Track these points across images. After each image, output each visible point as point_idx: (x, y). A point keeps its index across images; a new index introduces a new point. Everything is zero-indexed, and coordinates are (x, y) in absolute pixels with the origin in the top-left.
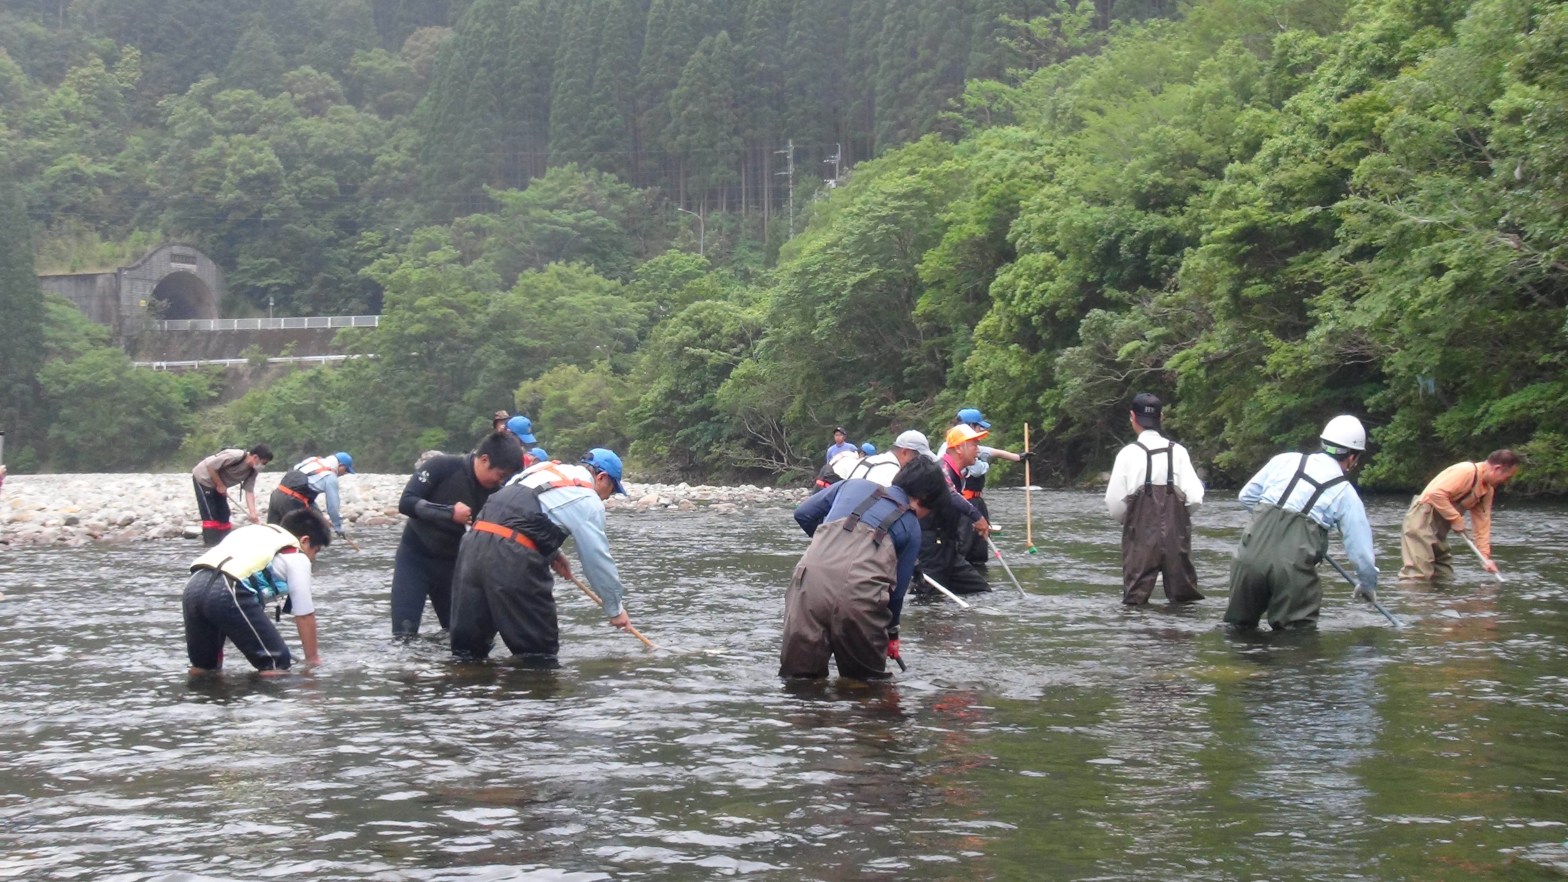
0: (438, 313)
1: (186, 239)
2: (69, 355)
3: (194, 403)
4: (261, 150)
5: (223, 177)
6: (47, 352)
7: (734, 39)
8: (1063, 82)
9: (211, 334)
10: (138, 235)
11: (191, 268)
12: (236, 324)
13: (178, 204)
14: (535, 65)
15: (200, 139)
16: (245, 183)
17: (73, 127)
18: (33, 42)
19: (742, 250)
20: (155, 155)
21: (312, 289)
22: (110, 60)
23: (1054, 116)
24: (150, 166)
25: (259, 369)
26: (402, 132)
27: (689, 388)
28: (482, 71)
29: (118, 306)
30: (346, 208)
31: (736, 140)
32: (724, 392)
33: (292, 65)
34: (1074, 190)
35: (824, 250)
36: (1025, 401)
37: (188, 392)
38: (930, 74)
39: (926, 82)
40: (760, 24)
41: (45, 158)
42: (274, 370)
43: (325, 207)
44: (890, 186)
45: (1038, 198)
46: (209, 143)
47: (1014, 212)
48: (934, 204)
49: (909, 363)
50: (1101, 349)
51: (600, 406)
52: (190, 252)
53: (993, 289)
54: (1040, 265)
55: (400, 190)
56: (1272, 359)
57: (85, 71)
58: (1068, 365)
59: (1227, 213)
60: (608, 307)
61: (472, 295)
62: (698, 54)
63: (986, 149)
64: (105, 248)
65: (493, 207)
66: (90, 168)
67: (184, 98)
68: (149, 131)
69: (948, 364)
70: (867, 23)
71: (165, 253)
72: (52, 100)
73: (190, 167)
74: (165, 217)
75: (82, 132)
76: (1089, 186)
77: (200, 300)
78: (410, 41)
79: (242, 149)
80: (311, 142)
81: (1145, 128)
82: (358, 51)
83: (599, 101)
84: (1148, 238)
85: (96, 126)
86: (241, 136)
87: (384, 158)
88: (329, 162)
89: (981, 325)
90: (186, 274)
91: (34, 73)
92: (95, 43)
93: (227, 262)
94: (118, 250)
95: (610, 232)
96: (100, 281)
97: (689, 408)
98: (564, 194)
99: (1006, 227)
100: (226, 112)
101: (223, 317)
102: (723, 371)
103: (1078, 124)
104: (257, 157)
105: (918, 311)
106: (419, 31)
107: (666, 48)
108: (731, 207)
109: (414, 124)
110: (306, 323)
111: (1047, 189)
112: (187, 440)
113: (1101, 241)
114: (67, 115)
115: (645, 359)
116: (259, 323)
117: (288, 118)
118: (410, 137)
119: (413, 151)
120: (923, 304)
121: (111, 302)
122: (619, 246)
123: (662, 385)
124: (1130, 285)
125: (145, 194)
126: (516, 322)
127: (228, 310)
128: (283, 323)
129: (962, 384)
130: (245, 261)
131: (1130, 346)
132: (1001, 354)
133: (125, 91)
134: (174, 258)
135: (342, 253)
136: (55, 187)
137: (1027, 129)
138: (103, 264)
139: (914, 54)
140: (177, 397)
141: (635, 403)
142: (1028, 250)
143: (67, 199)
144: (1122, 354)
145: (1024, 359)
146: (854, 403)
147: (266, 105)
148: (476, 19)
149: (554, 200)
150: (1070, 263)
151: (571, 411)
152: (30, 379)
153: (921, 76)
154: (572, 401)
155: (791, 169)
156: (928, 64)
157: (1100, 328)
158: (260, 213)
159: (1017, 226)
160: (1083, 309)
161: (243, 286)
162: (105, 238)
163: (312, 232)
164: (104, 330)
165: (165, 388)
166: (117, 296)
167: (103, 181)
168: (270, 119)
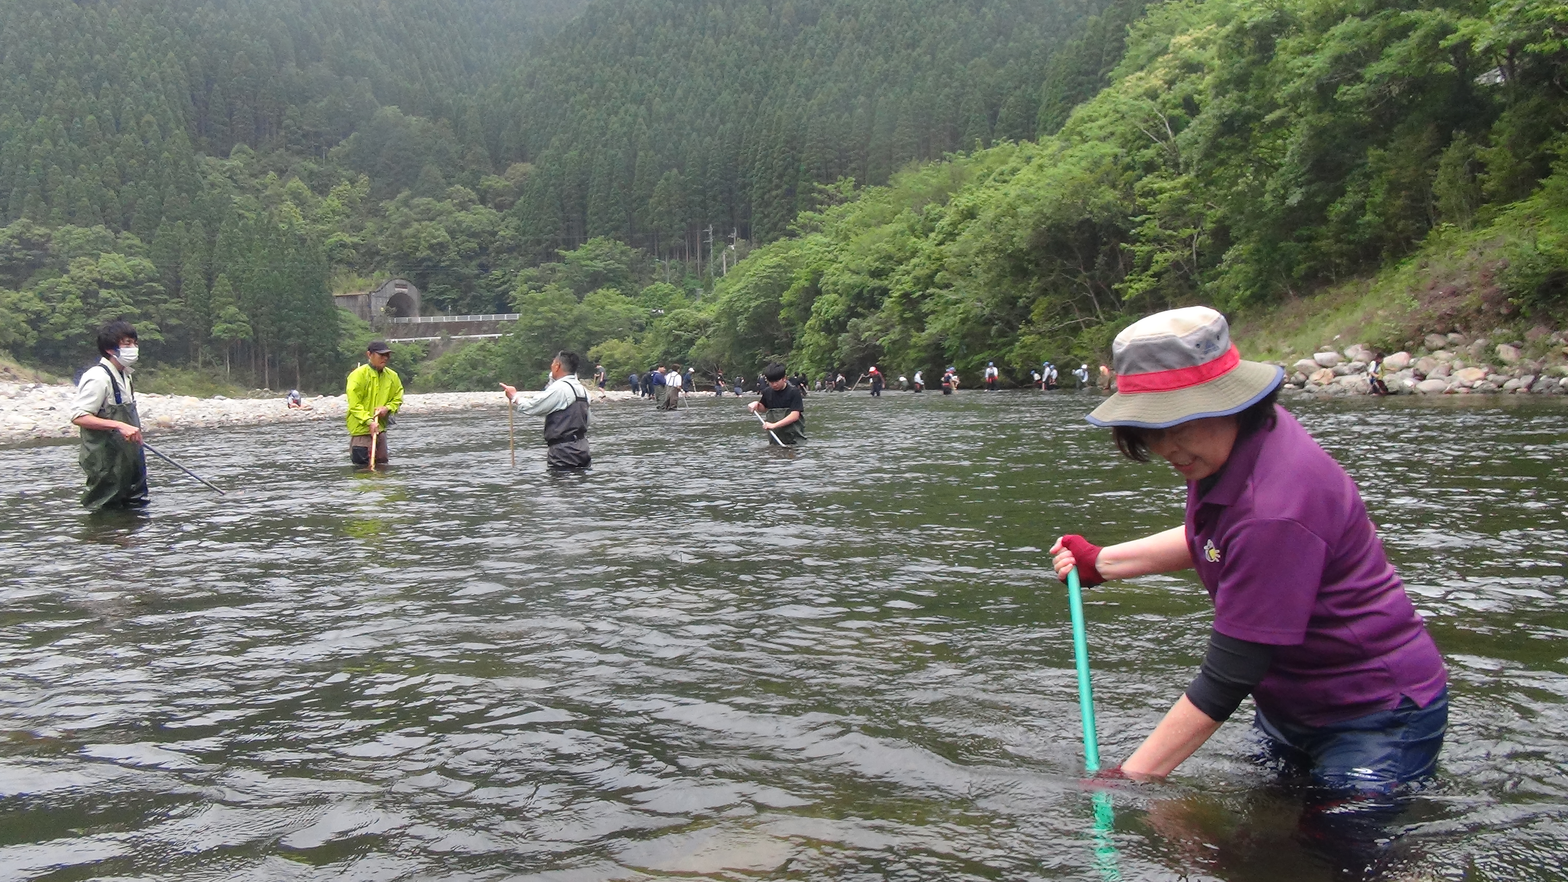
0: (549, 315)
1: (402, 275)
2: (352, 337)
3: (416, 360)
4: (438, 230)
5: (419, 244)
6: (340, 335)
7: (681, 173)
8: (842, 216)
9: (419, 324)
10: (377, 273)
11: (405, 290)
12: (432, 319)
13: (395, 258)
14: (579, 185)
15: (405, 225)
16: (431, 247)
17: (337, 218)
18: (311, 173)
19: (687, 279)
20: (381, 232)
21: (468, 300)
22: (352, 182)
23: (837, 232)
24: (380, 238)
25: (447, 342)
26: (509, 219)
27: (674, 349)
28: (551, 189)
29: (370, 312)
30: (483, 259)
31: (683, 224)
32: (692, 351)
33: (450, 184)
34: (847, 268)
35: (739, 291)
36: (826, 355)
37: (412, 354)
38: (779, 191)
39: (777, 196)
40: (693, 166)
41: (326, 235)
42: (455, 343)
43: (471, 258)
44: (767, 263)
45: (831, 270)
46: (411, 226)
47: (821, 275)
48: (786, 270)
49: (777, 338)
50: (856, 335)
51: (629, 358)
52: (404, 282)
53: (813, 309)
54: (832, 299)
55: (510, 250)
56: (914, 340)
57: (340, 188)
58: (844, 340)
59: (898, 287)
60: (630, 311)
61: (564, 306)
62: (662, 181)
63: (809, 246)
64: (360, 281)
65: (561, 259)
66: (348, 239)
67: (393, 202)
68: (375, 219)
69: (794, 339)
70: (747, 165)
71: (391, 284)
72: (325, 204)
73: (401, 238)
74: (390, 264)
75: (342, 221)
76: (852, 266)
77: (409, 307)
78: (509, 170)
79: (429, 229)
80: (464, 225)
81: (874, 243)
82: (483, 176)
83: (613, 204)
84: (874, 289)
85: (348, 217)
86: (427, 223)
87: (501, 233)
88: (475, 235)
89: (809, 322)
90: (402, 294)
91: (313, 188)
92: (344, 173)
93: (423, 287)
94: (368, 282)
95: (622, 271)
96: (360, 298)
97: (675, 358)
98: (597, 252)
99: (818, 280)
100: (418, 210)
101: (421, 316)
102: (691, 342)
103: (846, 238)
104: (437, 233)
105: (780, 317)
106: (513, 165)
107: (646, 178)
108: (681, 258)
109: (514, 215)
110: (469, 318)
111: (835, 265)
112: (415, 378)
113: (857, 290)
114: (333, 211)
115: (650, 336)
116: (444, 319)
117: (450, 213)
118: (514, 222)
119: (517, 229)
120: (783, 314)
121: (366, 309)
122: (626, 278)
123: (661, 348)
124: (868, 308)
125: (377, 253)
126: (586, 319)
127: (424, 312)
128: (457, 319)
129: (801, 348)
130: (432, 286)
131: (867, 334)
132: (816, 336)
133: (361, 198)
134: (397, 286)
135: (482, 282)
136: (331, 250)
137: (825, 236)
138: (360, 290)
139: (770, 181)
140: (408, 357)
141: (648, 357)
142: (828, 292)
143: (339, 257)
144: (863, 338)
145: (826, 338)
146: (753, 356)
147: (439, 206)
148: (546, 161)
149: (592, 255)
150: (844, 298)
151: (616, 361)
152: (334, 349)
153: (774, 193)
154: (616, 356)
155: (711, 240)
156: (778, 187)
157: (855, 325)
158: (440, 261)
159: (823, 280)
160: (849, 317)
161: (432, 299)
162: (360, 276)
163: (466, 271)
164: (366, 323)
165: (403, 353)
166: (369, 306)
167: (355, 246)
168: (441, 214)
